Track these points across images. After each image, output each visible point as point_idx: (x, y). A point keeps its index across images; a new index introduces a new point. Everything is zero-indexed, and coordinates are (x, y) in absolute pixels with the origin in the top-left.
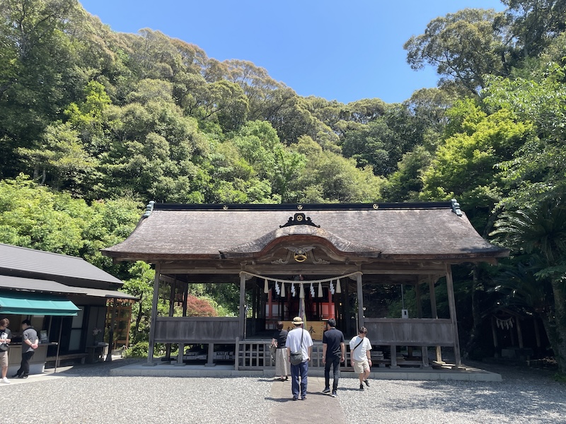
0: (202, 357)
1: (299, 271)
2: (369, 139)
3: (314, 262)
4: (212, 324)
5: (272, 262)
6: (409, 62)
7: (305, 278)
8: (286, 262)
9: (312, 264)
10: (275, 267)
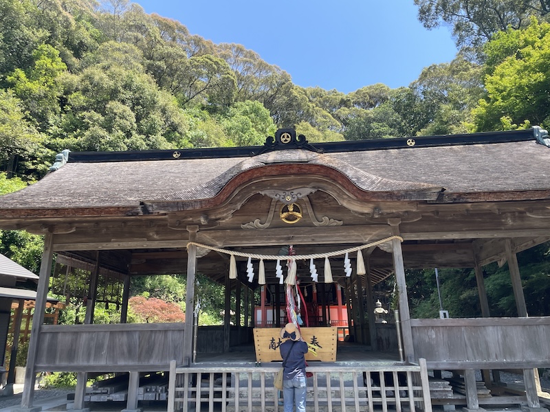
0: (117, 397)
1: (288, 239)
2: (374, 125)
3: (316, 223)
4: (136, 336)
5: (242, 226)
6: (421, 19)
7: (300, 249)
8: (267, 225)
9: (312, 226)
10: (248, 233)
